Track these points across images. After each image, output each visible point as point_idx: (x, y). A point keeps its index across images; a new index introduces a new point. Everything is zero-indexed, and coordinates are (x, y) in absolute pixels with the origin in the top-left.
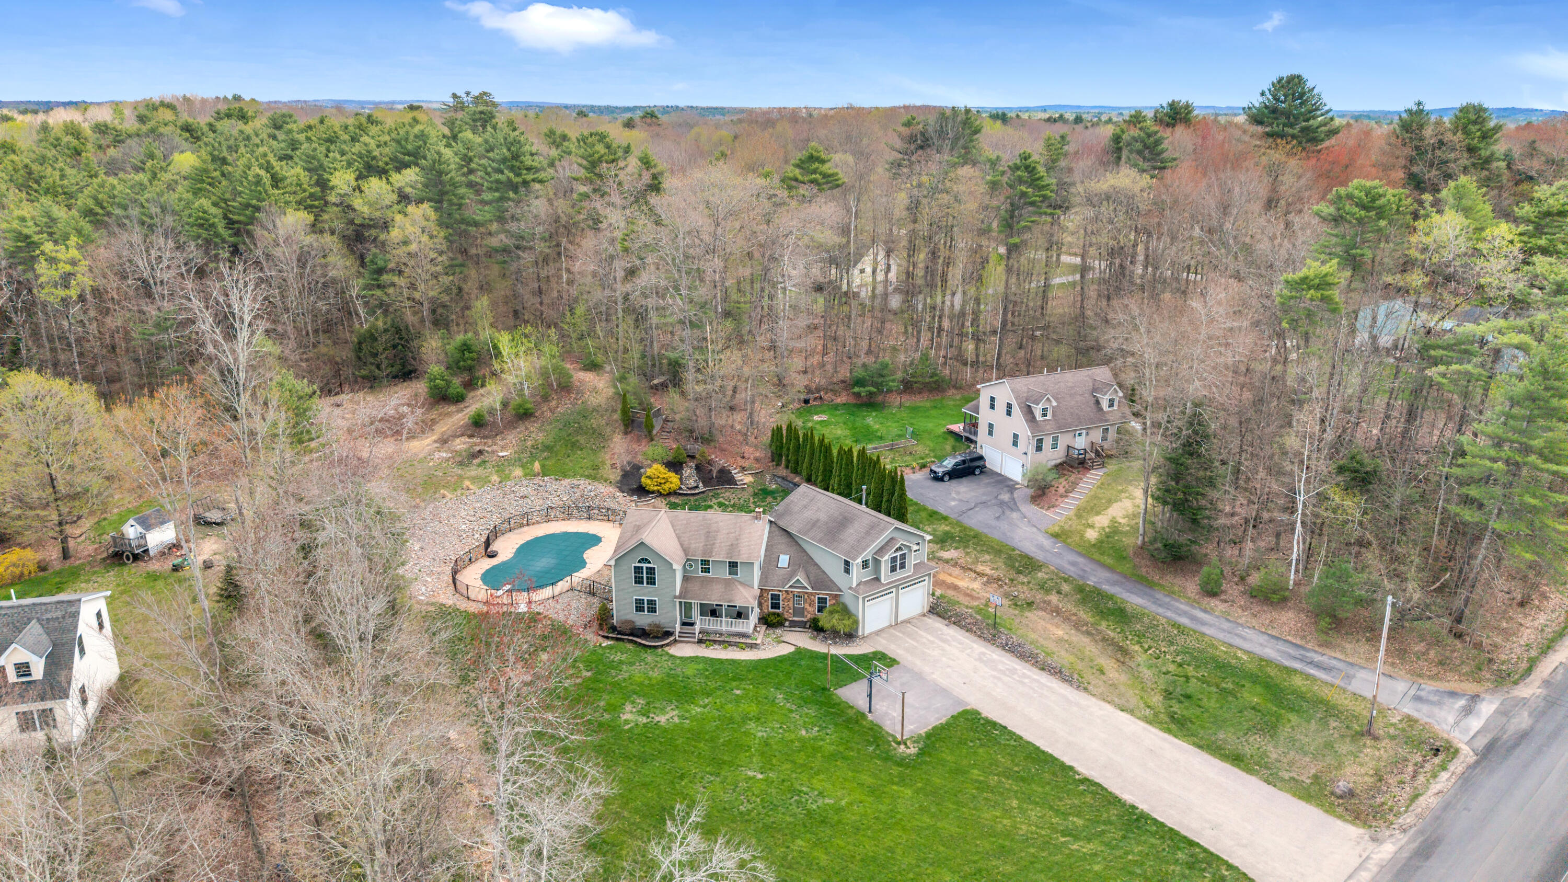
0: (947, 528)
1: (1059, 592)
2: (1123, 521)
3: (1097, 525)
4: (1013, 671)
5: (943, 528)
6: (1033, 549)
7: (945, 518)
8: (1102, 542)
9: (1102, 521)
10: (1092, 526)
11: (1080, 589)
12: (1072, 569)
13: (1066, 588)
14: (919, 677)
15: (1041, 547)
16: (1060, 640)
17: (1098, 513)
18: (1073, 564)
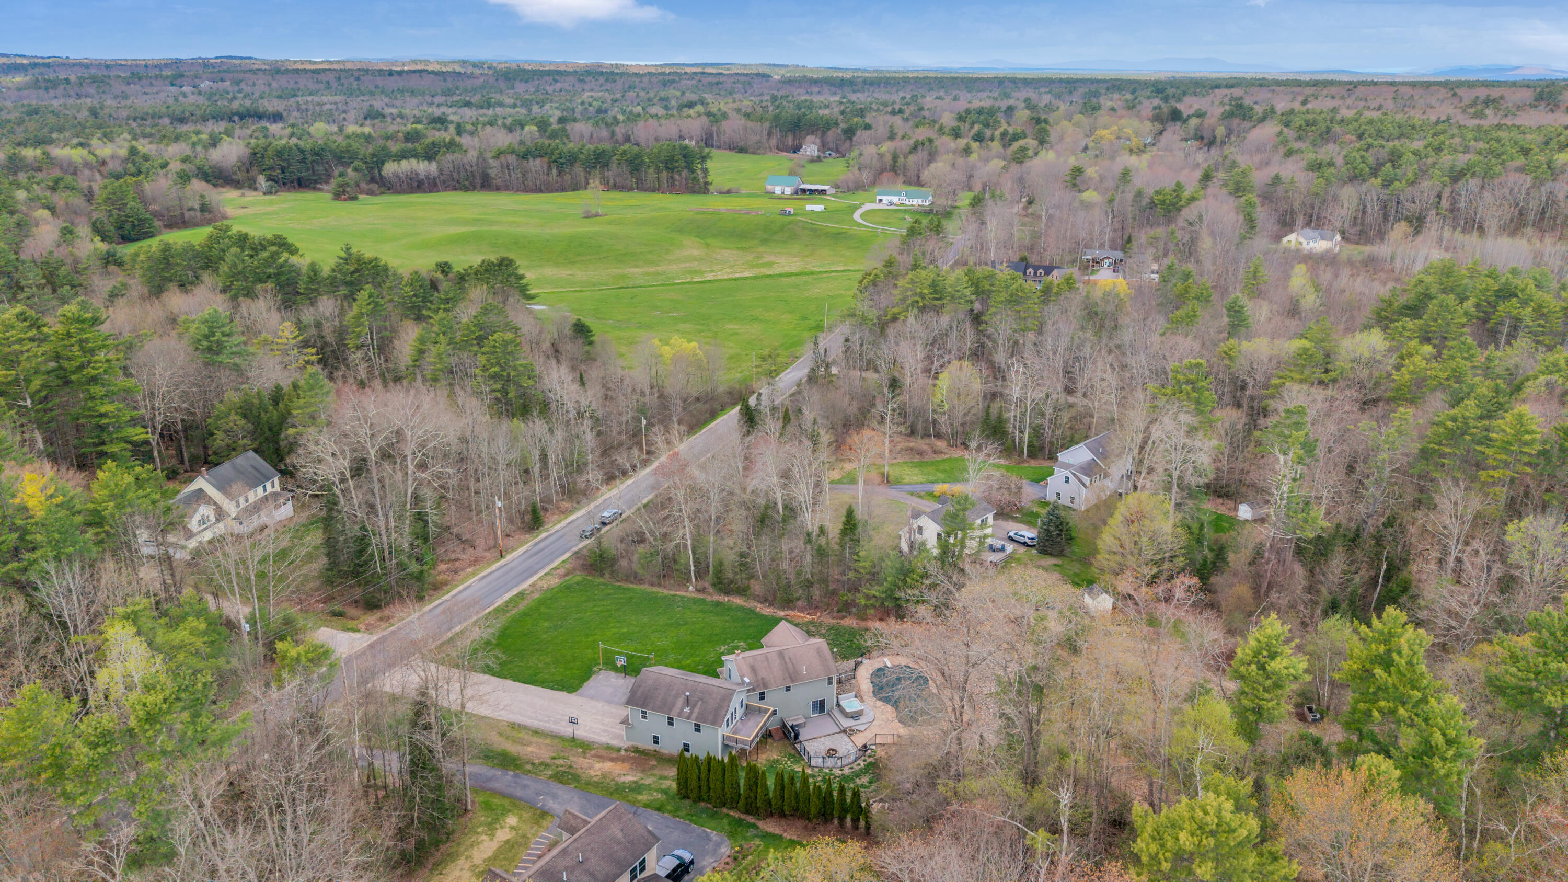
0: (640, 797)
1: (533, 764)
2: (484, 837)
3: (507, 830)
4: (555, 723)
5: (643, 798)
6: (560, 792)
7: (647, 806)
8: (502, 814)
9: (503, 835)
10: (512, 828)
11: (517, 767)
12: (526, 782)
13: (529, 767)
14: (609, 702)
15: (555, 797)
16: (529, 744)
17: (507, 842)
18: (525, 787)
